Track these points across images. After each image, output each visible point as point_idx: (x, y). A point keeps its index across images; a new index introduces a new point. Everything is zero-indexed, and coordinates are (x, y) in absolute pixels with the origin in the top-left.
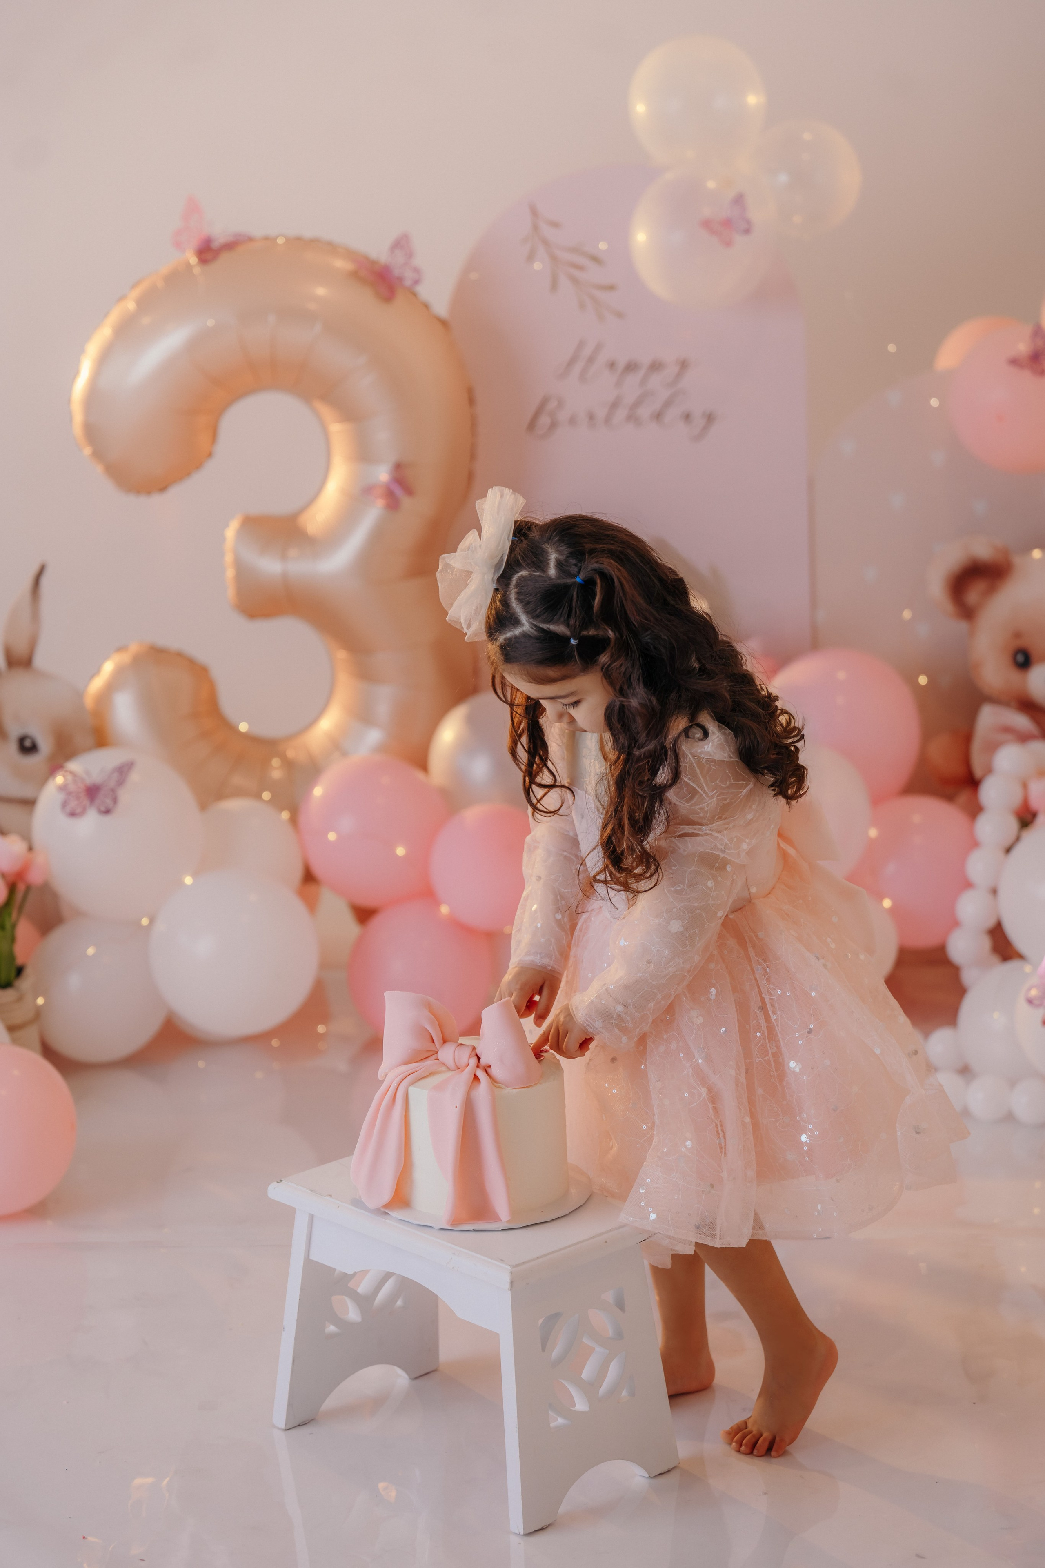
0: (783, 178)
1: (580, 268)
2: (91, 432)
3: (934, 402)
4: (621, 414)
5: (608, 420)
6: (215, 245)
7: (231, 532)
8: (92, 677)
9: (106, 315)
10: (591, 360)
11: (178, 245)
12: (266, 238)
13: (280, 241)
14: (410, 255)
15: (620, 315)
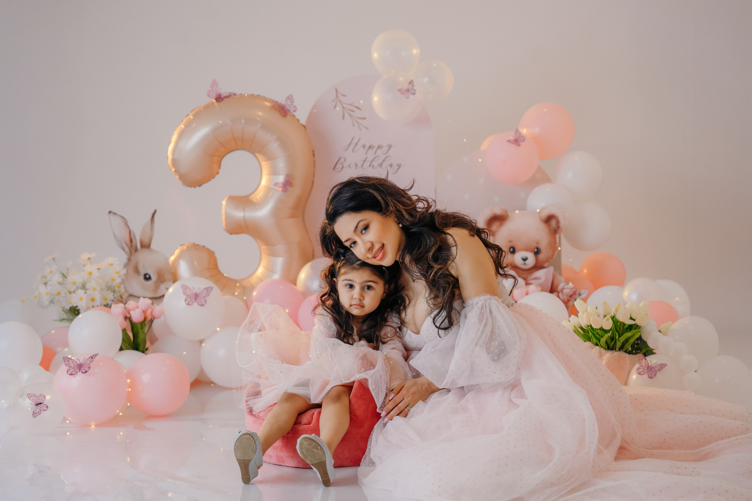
0: (426, 79)
1: (353, 111)
2: (174, 161)
3: (480, 160)
4: (367, 164)
5: (362, 166)
6: (222, 96)
7: (224, 203)
8: (172, 255)
9: (182, 121)
10: (356, 144)
11: (209, 96)
12: (241, 94)
13: (246, 95)
14: (293, 102)
15: (367, 128)
